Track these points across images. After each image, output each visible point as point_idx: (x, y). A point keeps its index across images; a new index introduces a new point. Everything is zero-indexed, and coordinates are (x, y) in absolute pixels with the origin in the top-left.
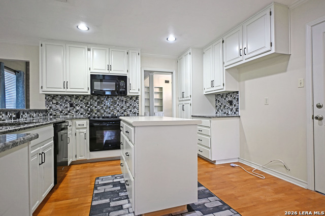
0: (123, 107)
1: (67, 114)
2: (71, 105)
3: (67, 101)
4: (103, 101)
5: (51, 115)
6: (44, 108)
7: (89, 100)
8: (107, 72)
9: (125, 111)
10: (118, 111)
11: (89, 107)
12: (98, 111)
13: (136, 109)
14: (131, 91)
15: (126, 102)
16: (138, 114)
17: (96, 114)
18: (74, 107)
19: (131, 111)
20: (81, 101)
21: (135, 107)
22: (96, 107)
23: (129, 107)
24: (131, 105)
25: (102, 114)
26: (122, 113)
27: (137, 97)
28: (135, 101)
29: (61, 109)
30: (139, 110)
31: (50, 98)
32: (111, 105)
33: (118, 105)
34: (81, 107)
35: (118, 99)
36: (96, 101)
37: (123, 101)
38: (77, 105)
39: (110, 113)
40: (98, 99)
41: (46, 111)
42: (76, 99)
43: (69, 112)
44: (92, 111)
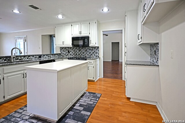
0: (90, 53)
1: (67, 56)
2: (69, 52)
3: (67, 50)
4: (81, 49)
5: (62, 56)
6: (60, 53)
7: (75, 49)
8: (80, 35)
9: (91, 55)
10: (88, 55)
11: (75, 53)
12: (79, 54)
13: (97, 54)
14: (91, 44)
15: (92, 50)
16: (99, 57)
17: (78, 56)
18: (70, 53)
19: (95, 55)
20: (72, 50)
21: (97, 53)
22: (78, 53)
23: (93, 53)
24: (95, 52)
25: (81, 56)
26: (90, 56)
27: (98, 47)
28: (97, 49)
29: (65, 53)
30: (100, 55)
31: (62, 48)
32: (85, 52)
33: (88, 52)
34: (72, 53)
35: (88, 48)
36: (78, 49)
37: (90, 49)
38: (70, 52)
39: (84, 56)
40: (79, 48)
41: (60, 54)
42: (70, 49)
43: (68, 55)
44: (76, 54)
